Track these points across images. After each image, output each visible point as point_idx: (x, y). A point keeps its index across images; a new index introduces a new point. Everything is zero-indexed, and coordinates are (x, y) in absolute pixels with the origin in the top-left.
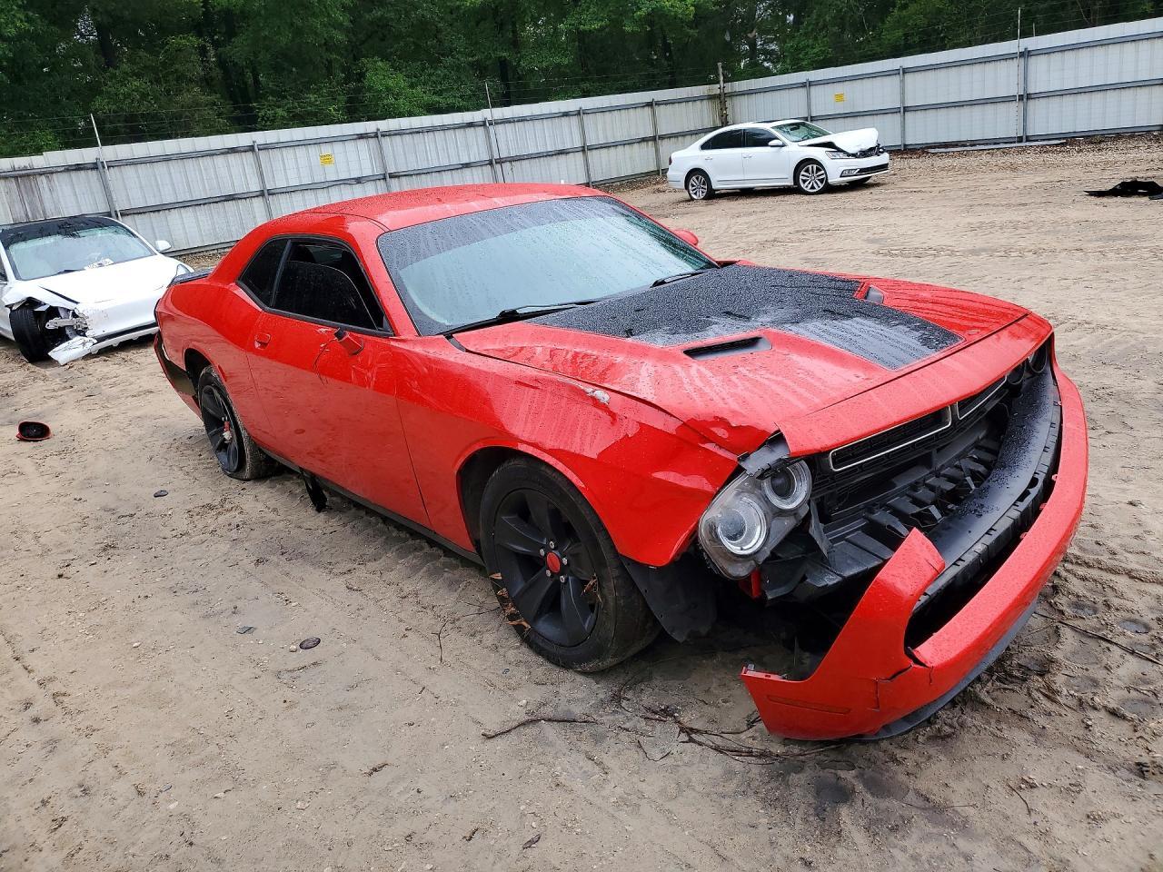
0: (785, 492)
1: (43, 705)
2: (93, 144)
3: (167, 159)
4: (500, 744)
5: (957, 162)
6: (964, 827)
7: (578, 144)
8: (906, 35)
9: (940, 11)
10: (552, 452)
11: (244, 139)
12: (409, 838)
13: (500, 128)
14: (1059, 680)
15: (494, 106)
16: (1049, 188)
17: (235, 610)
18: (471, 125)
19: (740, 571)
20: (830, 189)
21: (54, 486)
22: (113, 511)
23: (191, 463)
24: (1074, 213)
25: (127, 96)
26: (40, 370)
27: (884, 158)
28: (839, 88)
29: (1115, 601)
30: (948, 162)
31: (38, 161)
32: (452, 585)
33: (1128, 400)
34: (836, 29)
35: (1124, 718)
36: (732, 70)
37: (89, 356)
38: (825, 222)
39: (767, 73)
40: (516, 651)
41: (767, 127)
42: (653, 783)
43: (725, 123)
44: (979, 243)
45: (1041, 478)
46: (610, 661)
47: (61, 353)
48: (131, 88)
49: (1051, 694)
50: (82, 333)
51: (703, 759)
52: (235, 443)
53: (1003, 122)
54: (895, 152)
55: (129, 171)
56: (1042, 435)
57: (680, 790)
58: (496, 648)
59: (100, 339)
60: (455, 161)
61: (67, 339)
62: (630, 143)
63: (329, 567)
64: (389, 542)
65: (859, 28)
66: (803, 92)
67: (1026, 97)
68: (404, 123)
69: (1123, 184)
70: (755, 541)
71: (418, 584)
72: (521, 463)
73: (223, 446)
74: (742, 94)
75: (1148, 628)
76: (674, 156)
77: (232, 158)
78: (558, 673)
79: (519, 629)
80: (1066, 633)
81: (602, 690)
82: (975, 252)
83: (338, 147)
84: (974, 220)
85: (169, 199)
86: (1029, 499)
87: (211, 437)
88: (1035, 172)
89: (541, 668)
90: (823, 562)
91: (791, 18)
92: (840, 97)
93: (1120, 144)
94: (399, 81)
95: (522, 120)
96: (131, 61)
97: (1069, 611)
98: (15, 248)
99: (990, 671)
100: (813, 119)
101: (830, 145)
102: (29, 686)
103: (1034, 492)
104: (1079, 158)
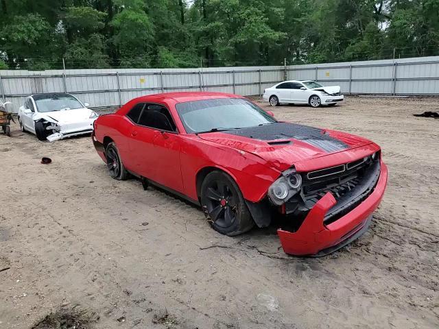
0: (294, 183)
1: (66, 233)
2: (62, 68)
3: (87, 76)
4: (204, 251)
5: (368, 101)
6: (337, 278)
7: (232, 83)
8: (353, 54)
9: (366, 47)
10: (227, 168)
11: (114, 71)
12: (178, 270)
13: (204, 75)
14: (371, 248)
15: (203, 67)
16: (400, 112)
17: (121, 214)
18: (194, 73)
19: (280, 203)
20: (321, 106)
21: (56, 177)
22: (77, 186)
23: (100, 174)
24: (407, 121)
25: (77, 54)
26: (44, 143)
27: (342, 97)
28: (328, 71)
29: (391, 230)
30: (365, 100)
31: (43, 73)
32: (189, 212)
33: (410, 179)
34: (328, 50)
35: (387, 257)
36: (290, 61)
37: (60, 140)
38: (318, 117)
39: (303, 63)
40: (209, 229)
41: (301, 82)
42: (249, 263)
43: (286, 80)
44: (371, 128)
45: (371, 189)
46: (238, 232)
47: (51, 138)
48: (78, 51)
49: (368, 251)
50: (58, 132)
51: (264, 259)
52: (118, 167)
53: (387, 88)
54: (346, 95)
55: (73, 79)
56: (373, 178)
57: (257, 265)
58: (203, 228)
59: (64, 135)
60: (187, 85)
61: (53, 133)
62: (250, 84)
63: (150, 205)
64: (168, 200)
65: (337, 50)
66: (314, 71)
67: (395, 80)
68: (171, 70)
69: (425, 113)
70: (285, 195)
71: (178, 211)
72: (216, 172)
73: (113, 169)
74: (292, 70)
75: (400, 237)
76: (266, 90)
77: (109, 77)
78: (222, 236)
79: (210, 223)
80: (375, 236)
81: (235, 241)
82: (369, 131)
83: (146, 76)
84: (371, 120)
85: (85, 90)
86: (366, 194)
87: (109, 166)
88: (396, 106)
89: (216, 234)
90: (303, 204)
91: (312, 44)
92: (328, 74)
93: (428, 99)
94: (170, 56)
95: (213, 73)
96: (79, 42)
97: (377, 232)
98: (38, 101)
99: (351, 244)
100: (318, 81)
101: (323, 90)
102: (61, 228)
103: (368, 192)
104: (413, 103)
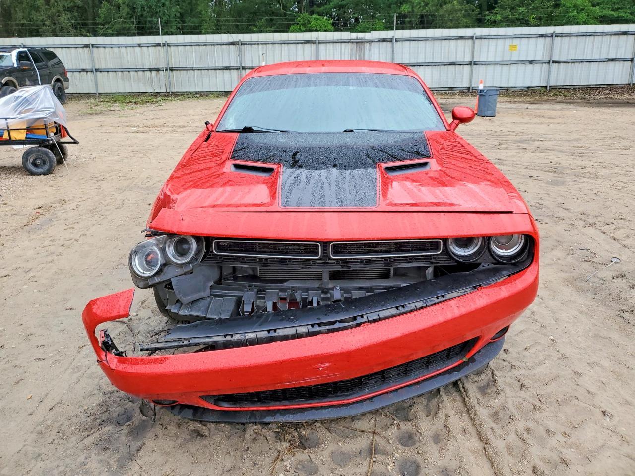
0: (185, 254)
2: (393, 29)
31: (368, 36)
55: (406, 44)
77: (460, 41)
